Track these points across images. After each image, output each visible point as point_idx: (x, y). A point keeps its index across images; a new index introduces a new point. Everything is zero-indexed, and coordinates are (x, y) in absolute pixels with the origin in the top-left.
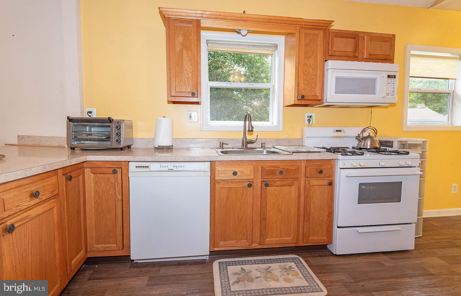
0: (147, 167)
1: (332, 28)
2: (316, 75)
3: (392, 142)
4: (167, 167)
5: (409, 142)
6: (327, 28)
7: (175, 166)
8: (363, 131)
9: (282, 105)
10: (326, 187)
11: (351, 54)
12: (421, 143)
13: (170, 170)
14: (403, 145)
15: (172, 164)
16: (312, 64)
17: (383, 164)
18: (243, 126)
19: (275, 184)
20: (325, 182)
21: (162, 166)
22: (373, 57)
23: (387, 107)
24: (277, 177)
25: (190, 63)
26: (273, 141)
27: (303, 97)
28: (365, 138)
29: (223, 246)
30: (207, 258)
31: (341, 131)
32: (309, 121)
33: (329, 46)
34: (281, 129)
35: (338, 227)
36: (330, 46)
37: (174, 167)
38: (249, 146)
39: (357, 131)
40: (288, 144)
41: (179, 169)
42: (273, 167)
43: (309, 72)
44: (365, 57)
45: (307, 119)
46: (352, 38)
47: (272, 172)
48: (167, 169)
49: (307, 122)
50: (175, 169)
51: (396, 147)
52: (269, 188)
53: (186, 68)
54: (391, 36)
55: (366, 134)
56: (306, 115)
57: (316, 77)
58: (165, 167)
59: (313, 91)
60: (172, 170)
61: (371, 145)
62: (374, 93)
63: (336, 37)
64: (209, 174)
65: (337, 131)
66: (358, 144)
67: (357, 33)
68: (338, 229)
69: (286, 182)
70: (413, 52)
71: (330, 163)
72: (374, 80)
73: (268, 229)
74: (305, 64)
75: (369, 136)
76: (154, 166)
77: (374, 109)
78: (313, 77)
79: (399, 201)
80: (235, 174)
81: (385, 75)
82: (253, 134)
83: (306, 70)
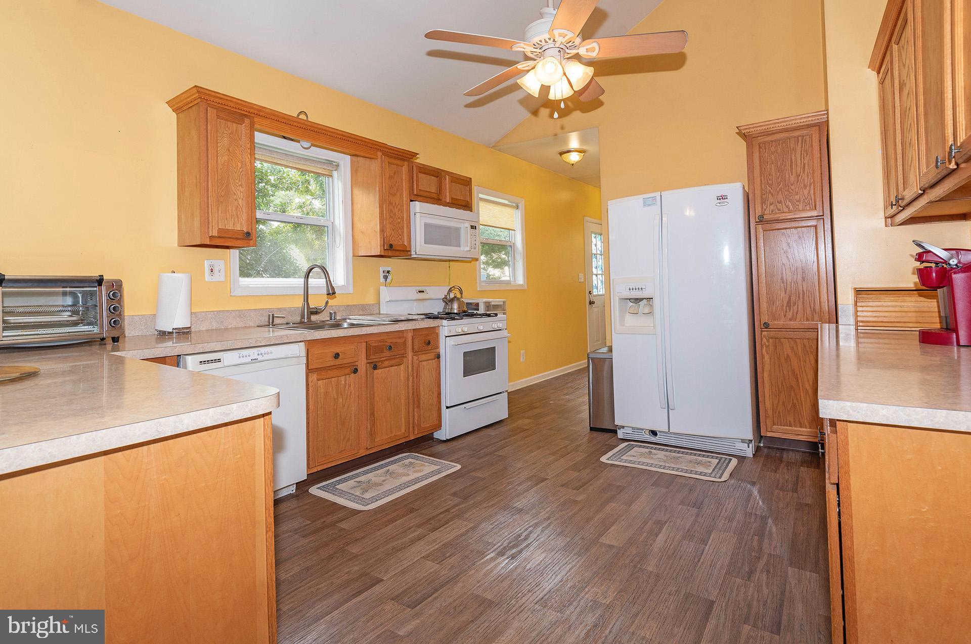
0: (218, 360)
1: (418, 161)
2: (403, 217)
3: (477, 305)
4: (249, 356)
5: (493, 304)
6: (411, 160)
7: (260, 353)
8: (450, 291)
9: (351, 254)
10: (434, 361)
11: (435, 196)
12: (502, 303)
13: (253, 361)
14: (488, 305)
15: (255, 350)
16: (397, 204)
17: (481, 328)
18: (303, 286)
19: (383, 365)
20: (432, 356)
21: (241, 355)
22: (456, 202)
23: (469, 262)
24: (385, 354)
25: (240, 184)
26: (342, 309)
27: (391, 246)
28: (452, 300)
29: (322, 463)
30: (293, 492)
31: (423, 292)
32: (386, 278)
33: (413, 182)
34: (351, 290)
35: (447, 408)
36: (415, 183)
37: (258, 355)
38: (314, 318)
39: (443, 292)
40: (361, 312)
41: (266, 357)
42: (380, 341)
43: (395, 213)
44: (448, 201)
45: (382, 275)
46: (435, 177)
47: (379, 349)
48: (248, 360)
49: (382, 280)
50: (260, 358)
51: (482, 310)
52: (376, 371)
53: (234, 190)
54: (468, 180)
55: (452, 296)
56: (381, 270)
57: (403, 221)
58: (246, 356)
59: (401, 239)
60: (256, 361)
61: (459, 308)
62: (459, 246)
63: (420, 172)
64: (304, 360)
65: (419, 292)
66: (445, 308)
67: (439, 171)
68: (447, 410)
69: (394, 362)
70: (481, 196)
71: (434, 331)
72: (458, 230)
73: (377, 426)
74: (390, 203)
75: (455, 297)
76: (229, 358)
77: (451, 263)
78: (399, 221)
79: (494, 369)
80: (337, 356)
81: (468, 225)
82: (336, 297)
83: (391, 211)
